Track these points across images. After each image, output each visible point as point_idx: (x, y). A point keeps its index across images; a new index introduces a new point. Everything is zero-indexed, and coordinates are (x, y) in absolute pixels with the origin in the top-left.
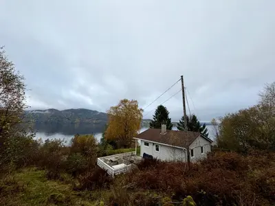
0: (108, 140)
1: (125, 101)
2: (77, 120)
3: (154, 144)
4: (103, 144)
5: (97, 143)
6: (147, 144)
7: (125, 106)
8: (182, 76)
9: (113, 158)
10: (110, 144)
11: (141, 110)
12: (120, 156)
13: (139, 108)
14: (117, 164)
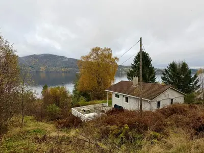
0: (81, 92)
1: (96, 50)
2: (42, 69)
3: (123, 96)
4: (75, 96)
5: (69, 95)
6: (118, 96)
7: (97, 54)
8: (141, 38)
9: (86, 108)
10: (83, 95)
11: (116, 58)
12: (92, 107)
13: (113, 57)
14: (90, 112)
